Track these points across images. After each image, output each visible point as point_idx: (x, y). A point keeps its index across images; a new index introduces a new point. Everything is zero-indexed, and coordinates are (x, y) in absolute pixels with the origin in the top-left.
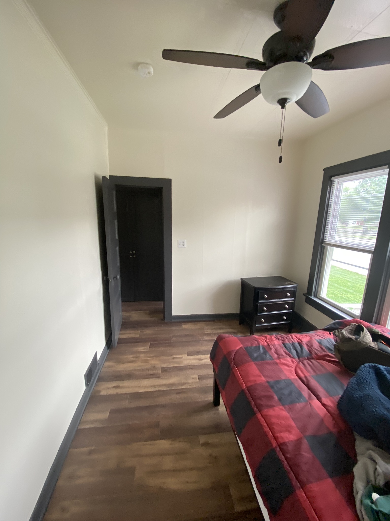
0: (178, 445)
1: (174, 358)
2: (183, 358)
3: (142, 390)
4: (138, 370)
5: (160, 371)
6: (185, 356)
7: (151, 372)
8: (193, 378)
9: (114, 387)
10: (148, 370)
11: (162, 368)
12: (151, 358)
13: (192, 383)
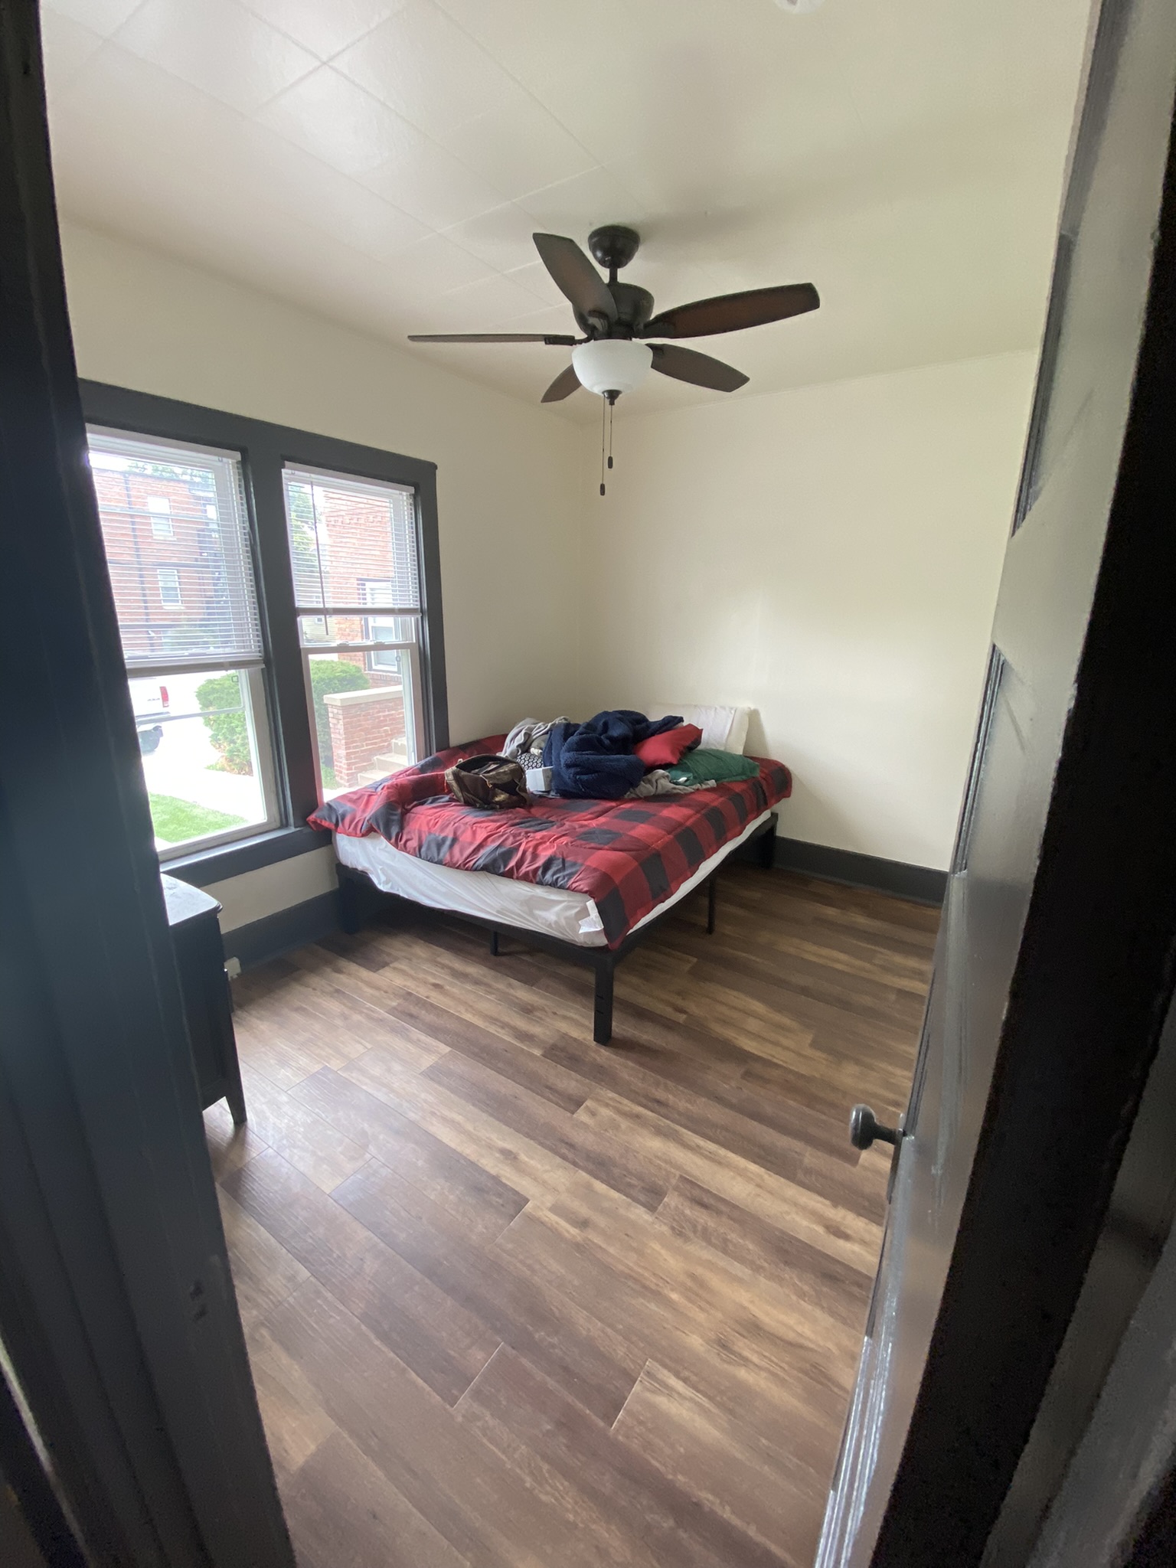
0: (729, 1033)
1: (584, 1224)
2: (549, 1200)
3: (753, 1167)
4: (742, 1260)
5: (672, 1200)
6: (539, 1204)
7: (703, 1218)
8: (593, 1114)
9: (846, 1237)
10: (706, 1235)
11: (651, 1208)
12: (666, 1291)
13: (607, 1105)
